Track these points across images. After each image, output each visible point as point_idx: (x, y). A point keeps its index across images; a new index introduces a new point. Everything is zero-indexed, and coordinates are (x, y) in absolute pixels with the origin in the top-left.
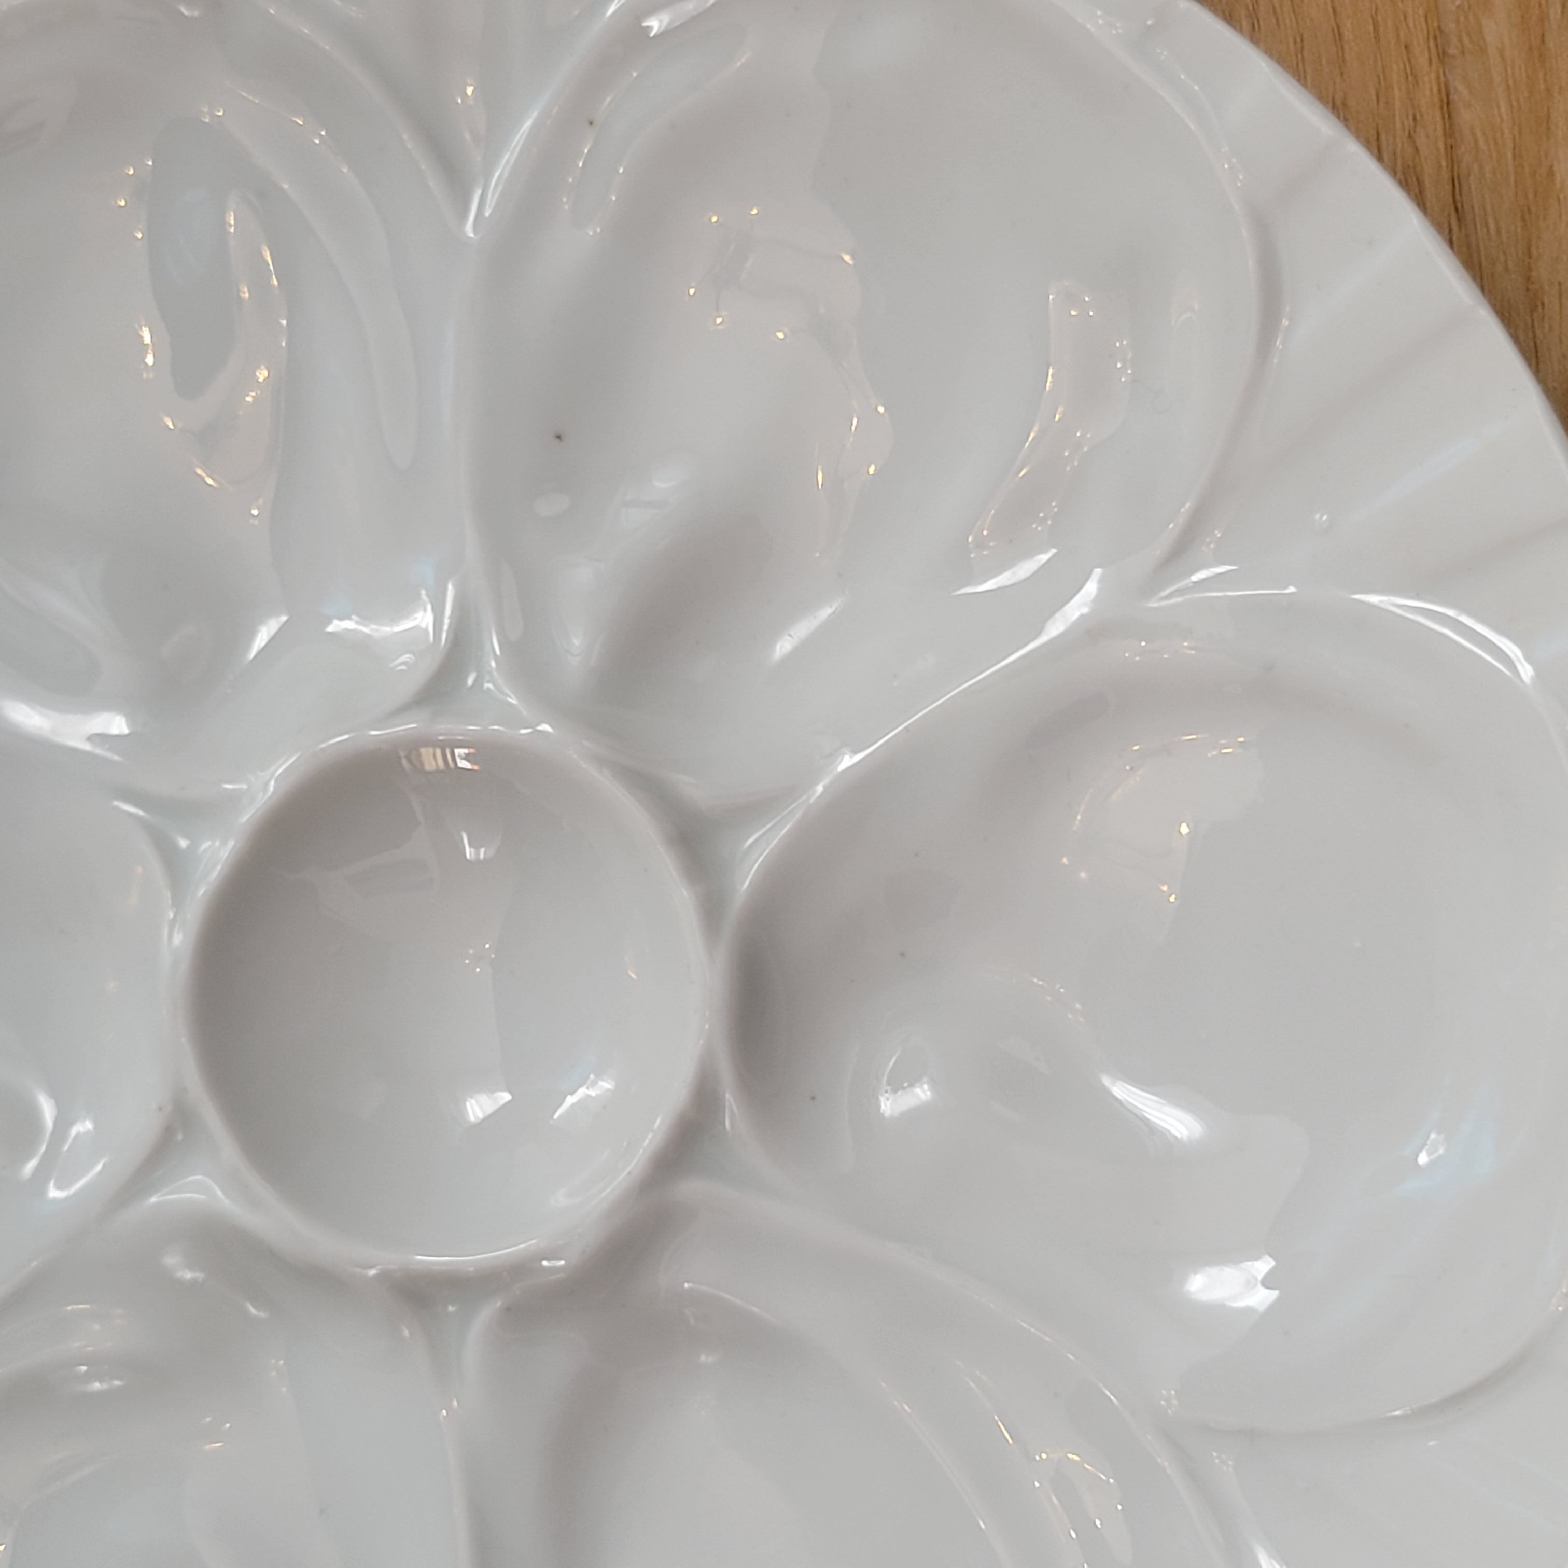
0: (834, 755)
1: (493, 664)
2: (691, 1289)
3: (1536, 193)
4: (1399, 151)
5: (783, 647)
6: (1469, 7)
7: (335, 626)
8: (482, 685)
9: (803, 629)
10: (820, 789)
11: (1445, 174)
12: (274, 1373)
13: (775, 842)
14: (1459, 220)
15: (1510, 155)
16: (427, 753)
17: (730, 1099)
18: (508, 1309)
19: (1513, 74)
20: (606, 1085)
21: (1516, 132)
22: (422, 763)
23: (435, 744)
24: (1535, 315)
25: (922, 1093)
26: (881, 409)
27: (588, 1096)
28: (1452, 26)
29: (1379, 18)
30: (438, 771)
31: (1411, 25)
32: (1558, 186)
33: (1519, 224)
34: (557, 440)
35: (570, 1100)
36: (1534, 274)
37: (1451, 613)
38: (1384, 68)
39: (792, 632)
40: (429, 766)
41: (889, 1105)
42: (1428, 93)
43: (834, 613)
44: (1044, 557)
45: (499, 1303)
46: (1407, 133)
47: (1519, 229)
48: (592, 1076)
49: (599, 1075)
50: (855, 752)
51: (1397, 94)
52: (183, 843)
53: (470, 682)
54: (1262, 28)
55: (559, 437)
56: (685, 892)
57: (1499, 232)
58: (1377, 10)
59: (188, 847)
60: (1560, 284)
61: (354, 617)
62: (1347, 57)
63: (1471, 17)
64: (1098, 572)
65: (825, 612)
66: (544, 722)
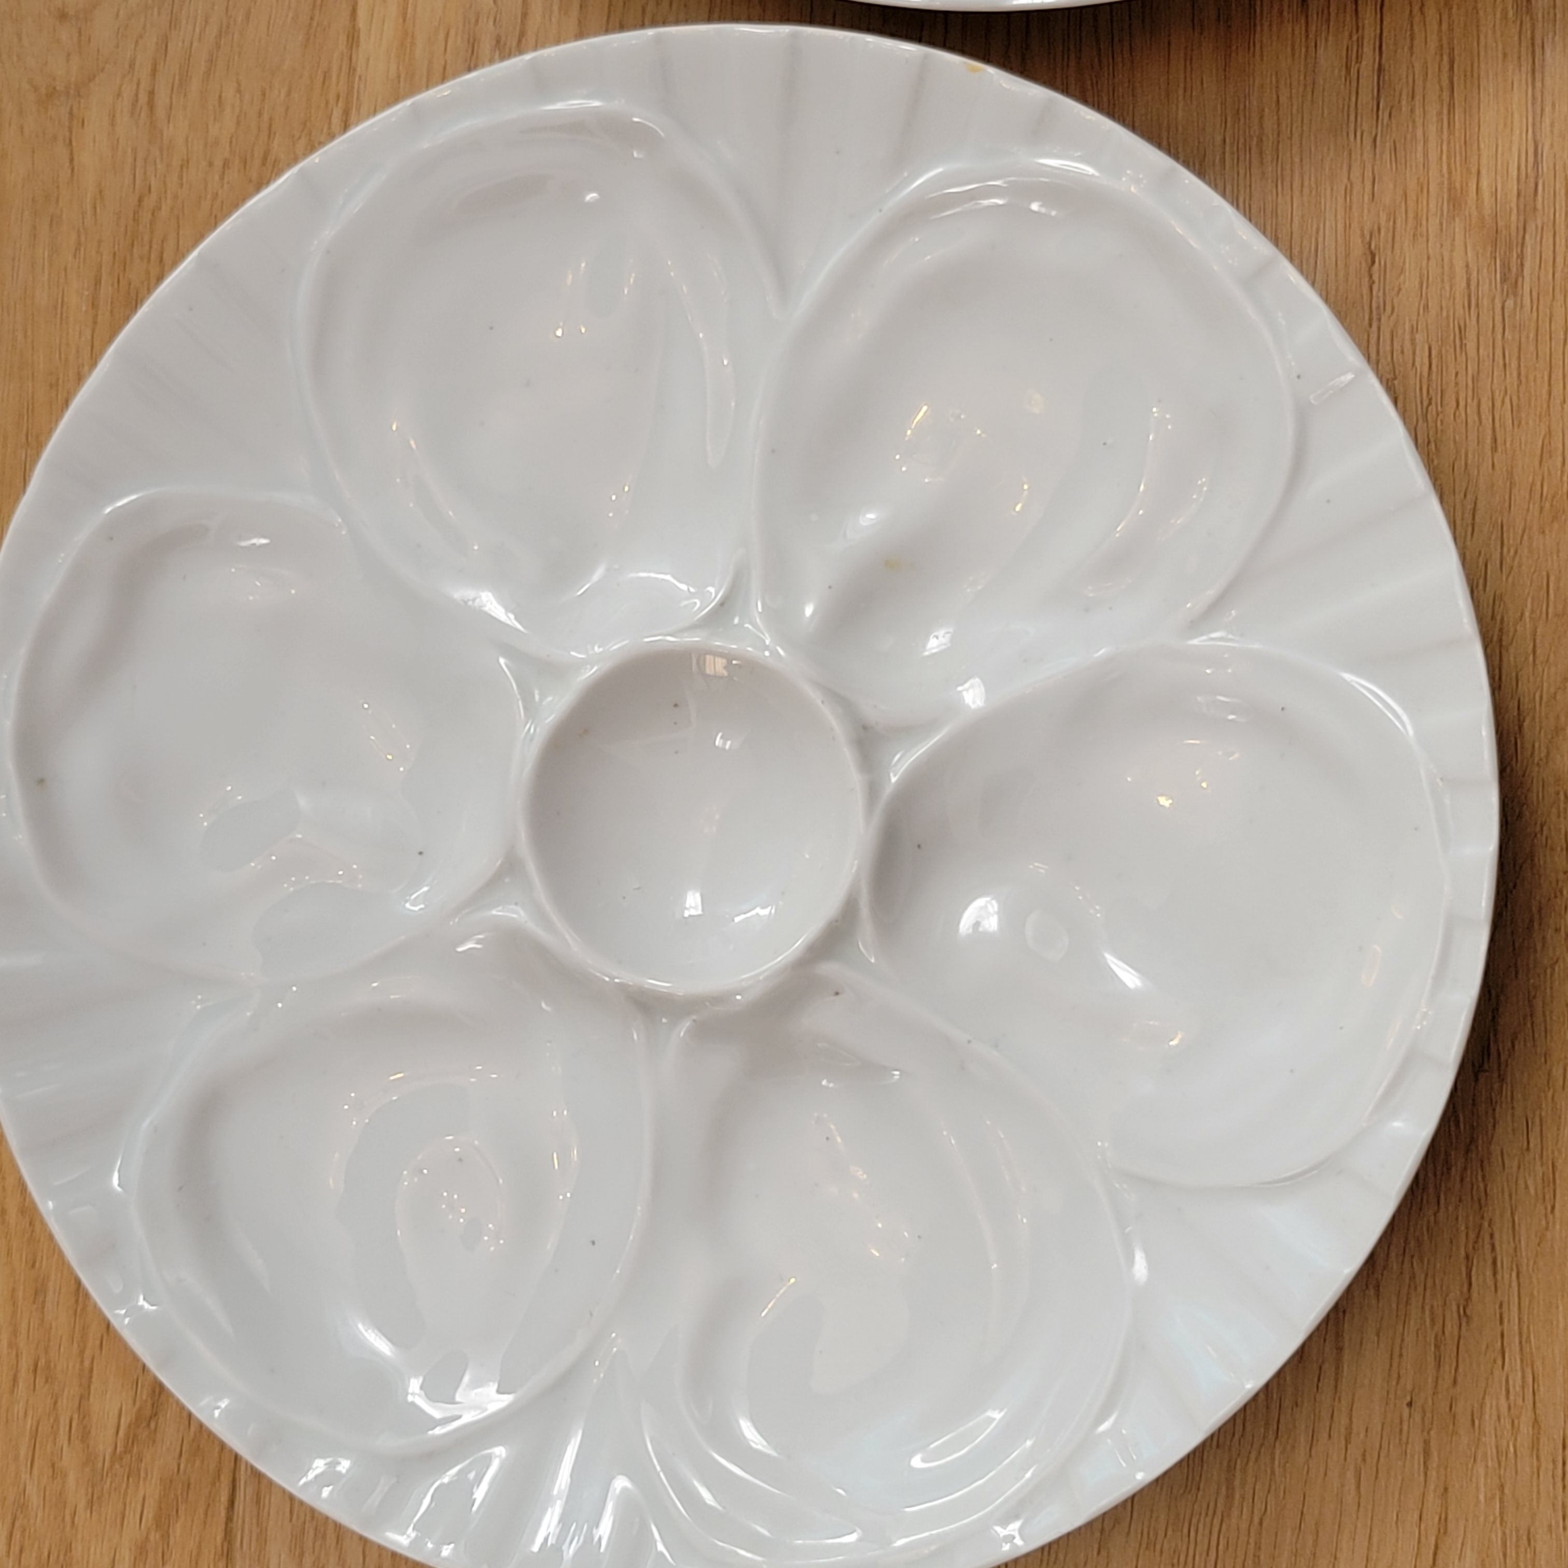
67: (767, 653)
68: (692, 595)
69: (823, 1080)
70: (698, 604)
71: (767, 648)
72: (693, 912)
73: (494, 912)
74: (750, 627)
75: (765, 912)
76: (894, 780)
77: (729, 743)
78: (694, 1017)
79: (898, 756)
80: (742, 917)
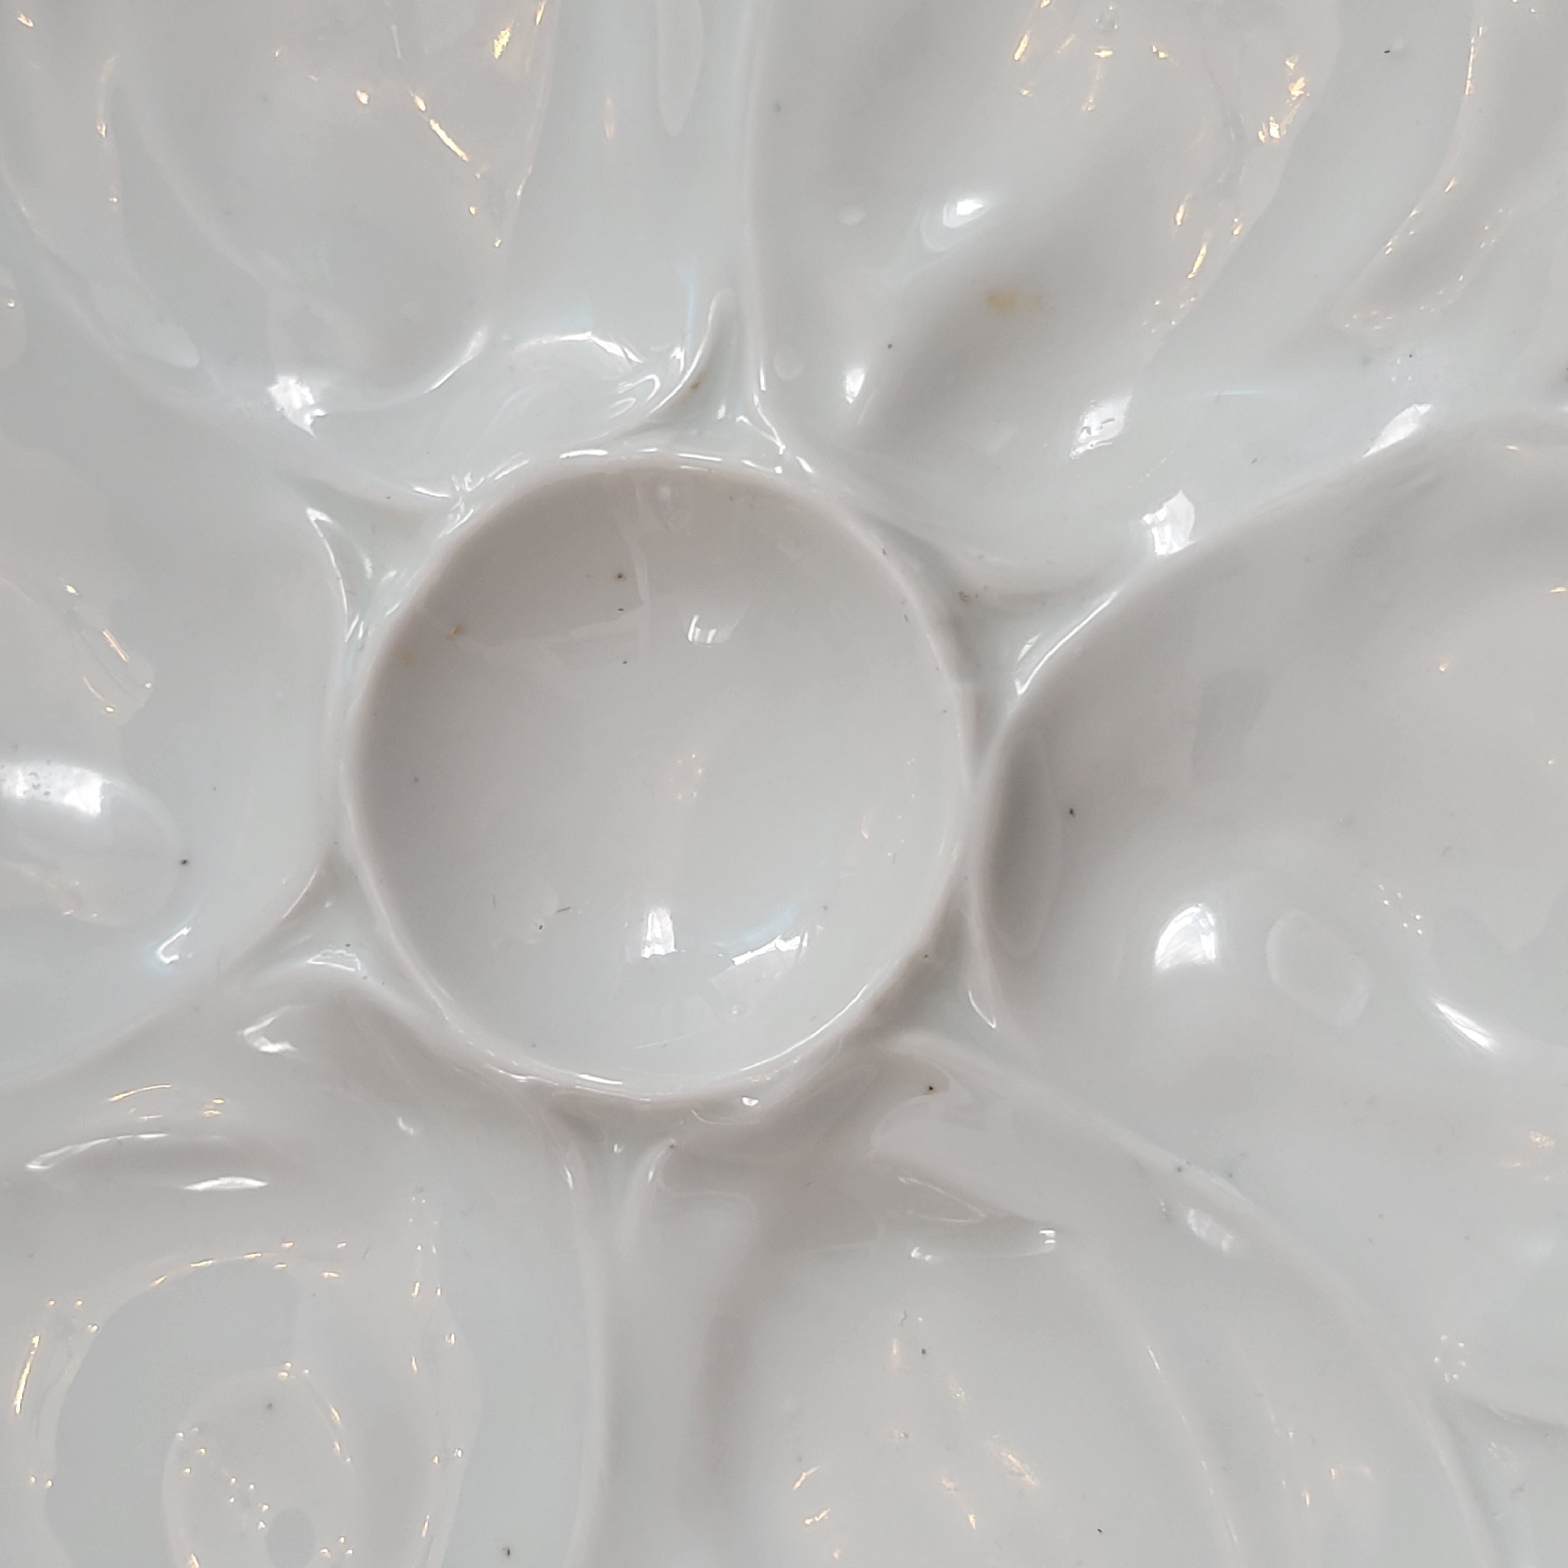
67: (779, 470)
68: (639, 370)
69: (911, 1250)
70: (658, 385)
71: (779, 460)
72: (660, 950)
73: (310, 961)
74: (746, 420)
75: (793, 944)
76: (1021, 690)
77: (712, 633)
78: (673, 1141)
79: (1027, 647)
80: (749, 956)
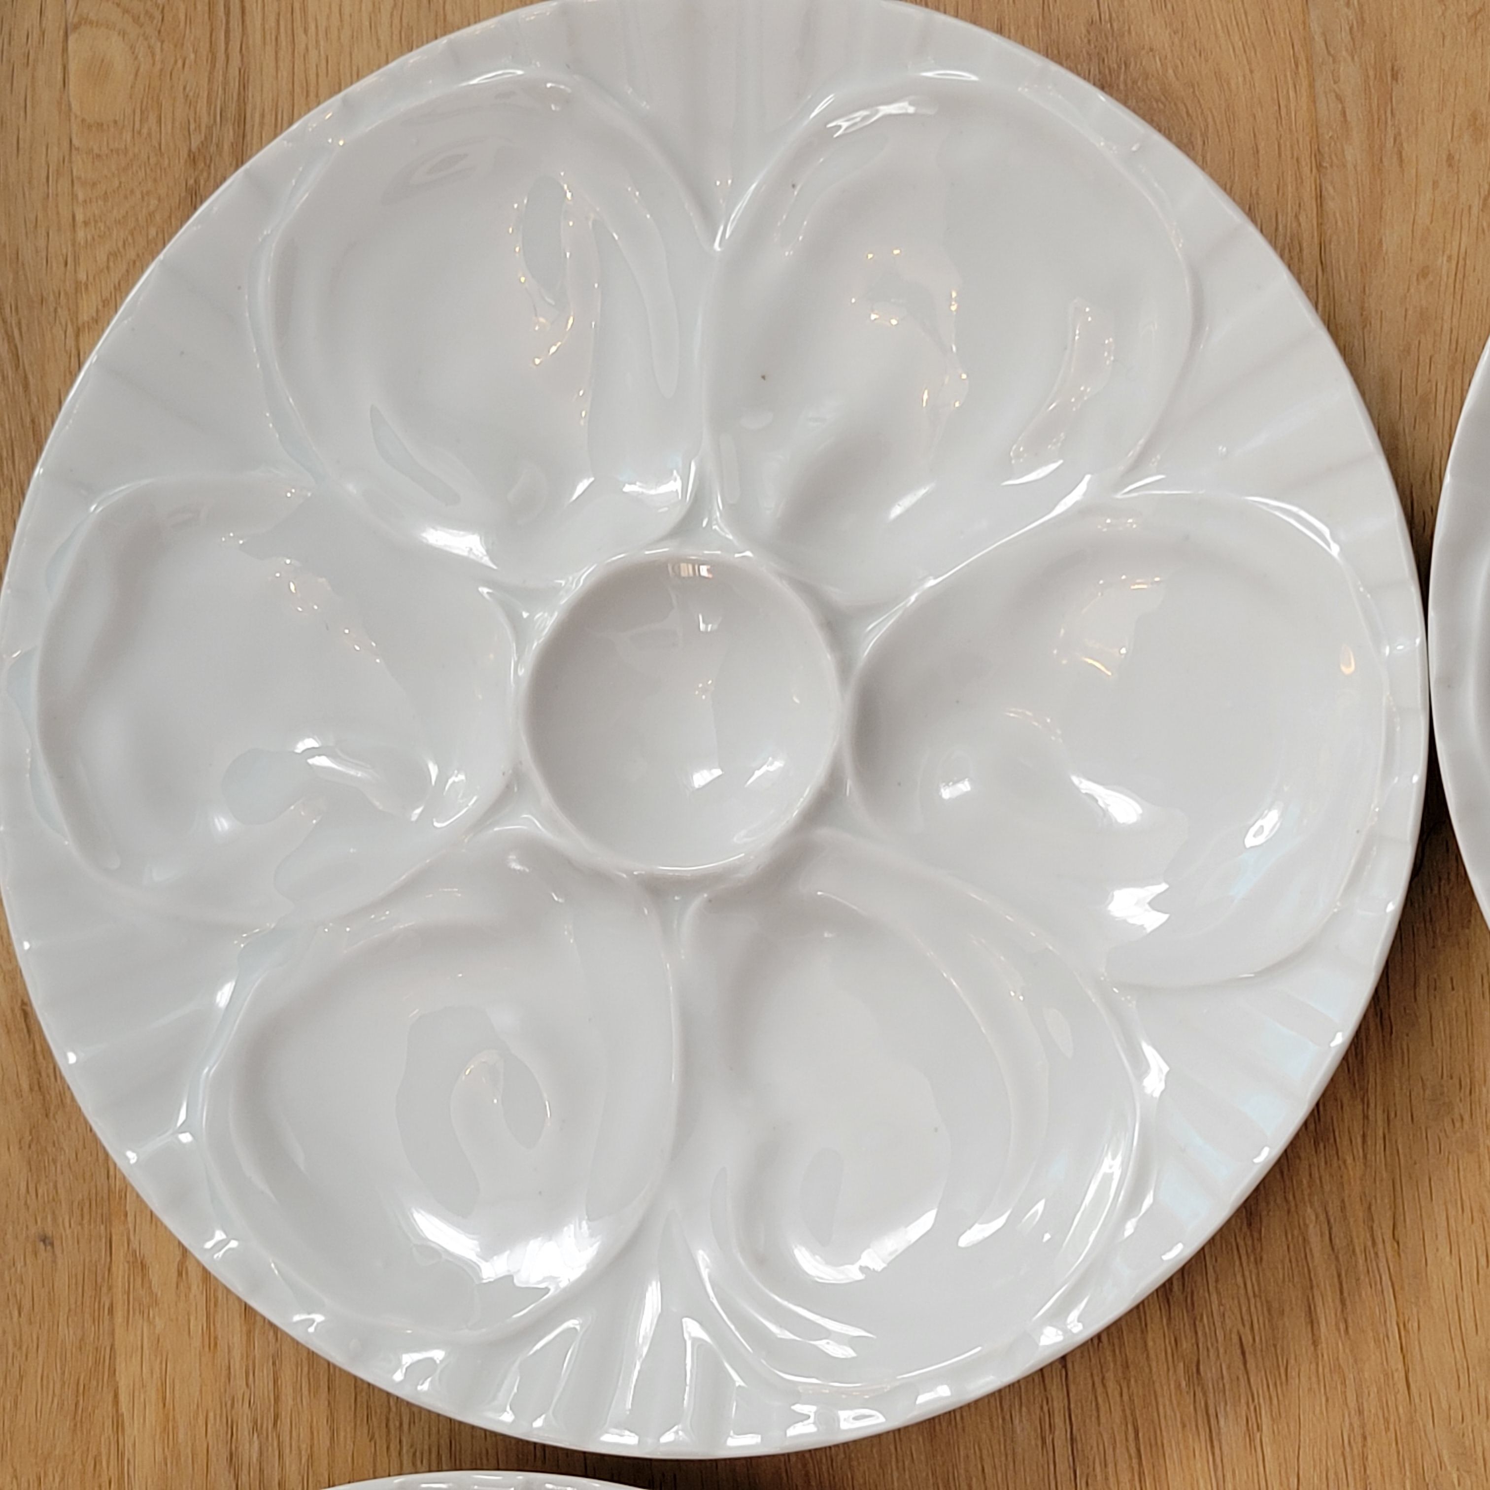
0: (924, 579)
1: (718, 514)
2: (821, 895)
3: (1370, 256)
4: (1289, 225)
5: (897, 511)
6: (1338, 138)
7: (628, 488)
8: (711, 527)
9: (908, 501)
10: (913, 598)
11: (1316, 240)
12: (566, 933)
13: (885, 629)
14: (1323, 270)
15: (1356, 231)
16: (683, 565)
17: (850, 784)
18: (710, 901)
19: (1362, 180)
20: (778, 764)
21: (1361, 217)
22: (680, 573)
23: (688, 561)
24: (1366, 330)
25: (965, 787)
26: (964, 376)
27: (768, 771)
28: (1327, 149)
29: (1282, 141)
30: (689, 578)
31: (1301, 146)
32: (1384, 251)
33: (1359, 274)
34: (762, 380)
35: (758, 774)
36: (1366, 305)
37: (1294, 509)
38: (1283, 173)
39: (901, 503)
40: (684, 574)
41: (947, 793)
42: (1308, 190)
43: (926, 493)
44: (1053, 466)
45: (706, 895)
46: (1294, 214)
47: (1359, 277)
48: (770, 759)
49: (775, 758)
50: (936, 578)
51: (1290, 189)
52: (525, 615)
53: (704, 524)
54: (1210, 143)
55: (763, 377)
56: (829, 657)
57: (1346, 277)
58: (1281, 136)
59: (528, 617)
60: (1382, 312)
61: (638, 483)
62: (1261, 164)
63: (1338, 144)
64: (1088, 477)
65: (922, 492)
66: (748, 550)
